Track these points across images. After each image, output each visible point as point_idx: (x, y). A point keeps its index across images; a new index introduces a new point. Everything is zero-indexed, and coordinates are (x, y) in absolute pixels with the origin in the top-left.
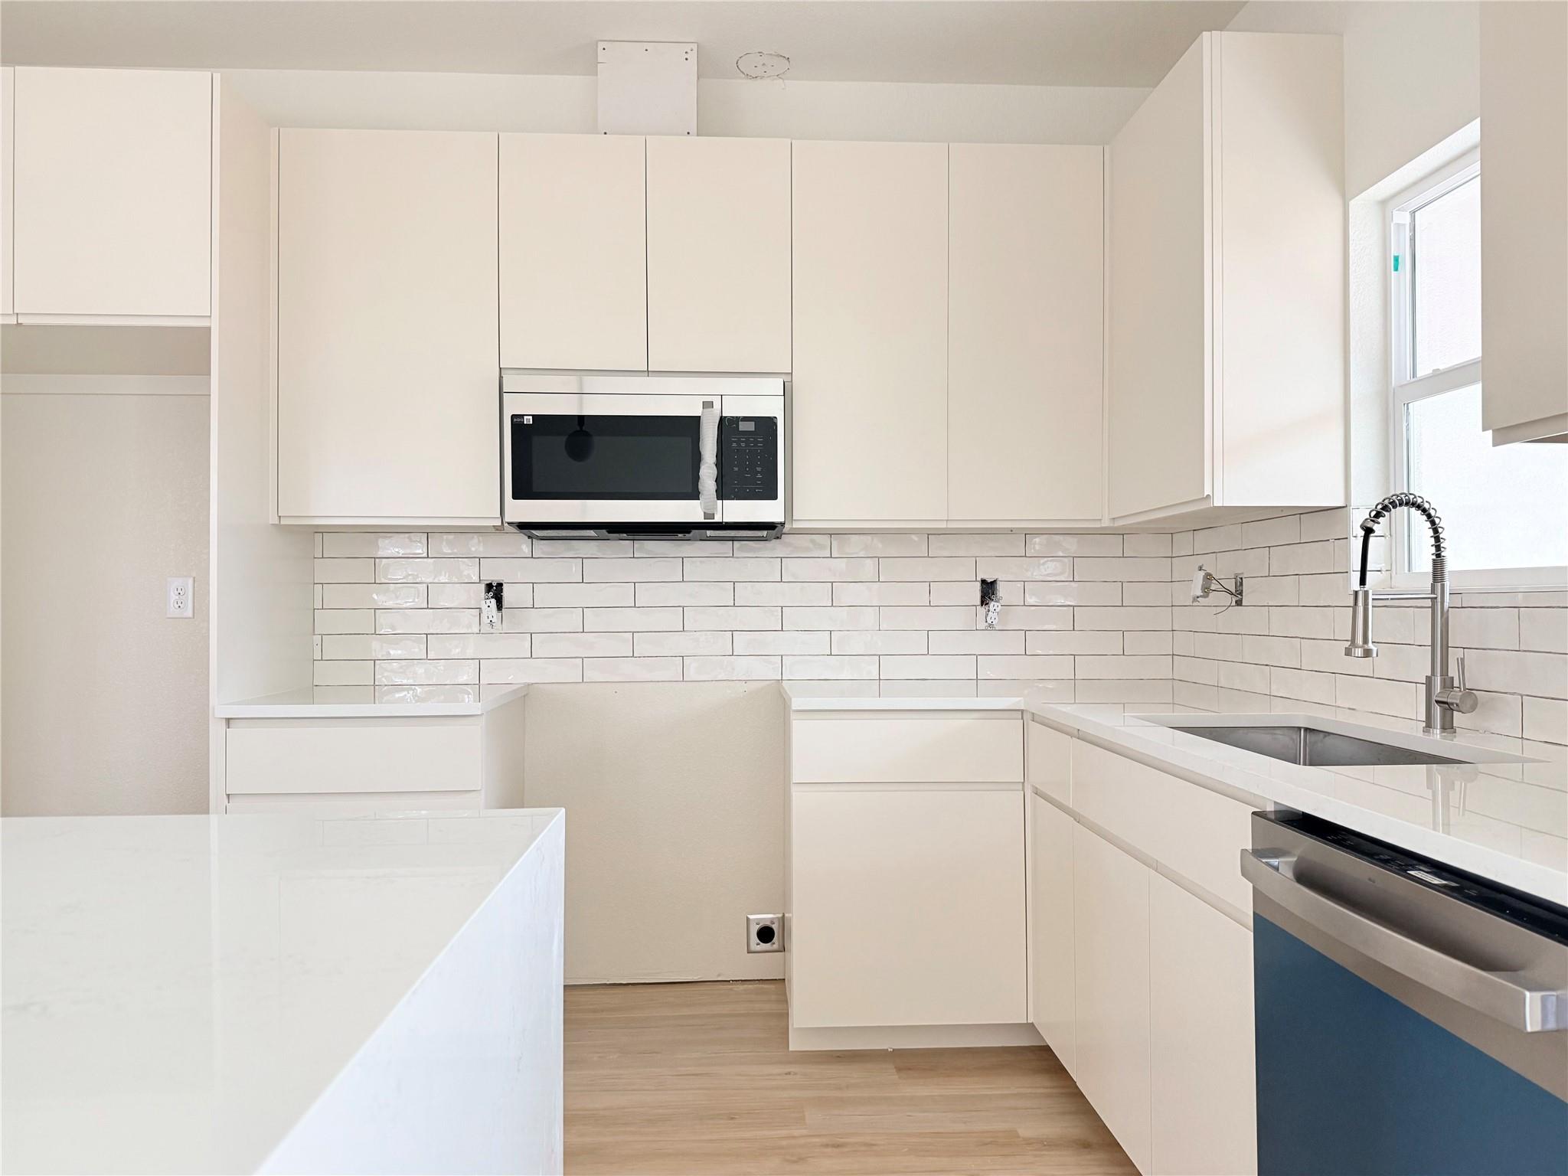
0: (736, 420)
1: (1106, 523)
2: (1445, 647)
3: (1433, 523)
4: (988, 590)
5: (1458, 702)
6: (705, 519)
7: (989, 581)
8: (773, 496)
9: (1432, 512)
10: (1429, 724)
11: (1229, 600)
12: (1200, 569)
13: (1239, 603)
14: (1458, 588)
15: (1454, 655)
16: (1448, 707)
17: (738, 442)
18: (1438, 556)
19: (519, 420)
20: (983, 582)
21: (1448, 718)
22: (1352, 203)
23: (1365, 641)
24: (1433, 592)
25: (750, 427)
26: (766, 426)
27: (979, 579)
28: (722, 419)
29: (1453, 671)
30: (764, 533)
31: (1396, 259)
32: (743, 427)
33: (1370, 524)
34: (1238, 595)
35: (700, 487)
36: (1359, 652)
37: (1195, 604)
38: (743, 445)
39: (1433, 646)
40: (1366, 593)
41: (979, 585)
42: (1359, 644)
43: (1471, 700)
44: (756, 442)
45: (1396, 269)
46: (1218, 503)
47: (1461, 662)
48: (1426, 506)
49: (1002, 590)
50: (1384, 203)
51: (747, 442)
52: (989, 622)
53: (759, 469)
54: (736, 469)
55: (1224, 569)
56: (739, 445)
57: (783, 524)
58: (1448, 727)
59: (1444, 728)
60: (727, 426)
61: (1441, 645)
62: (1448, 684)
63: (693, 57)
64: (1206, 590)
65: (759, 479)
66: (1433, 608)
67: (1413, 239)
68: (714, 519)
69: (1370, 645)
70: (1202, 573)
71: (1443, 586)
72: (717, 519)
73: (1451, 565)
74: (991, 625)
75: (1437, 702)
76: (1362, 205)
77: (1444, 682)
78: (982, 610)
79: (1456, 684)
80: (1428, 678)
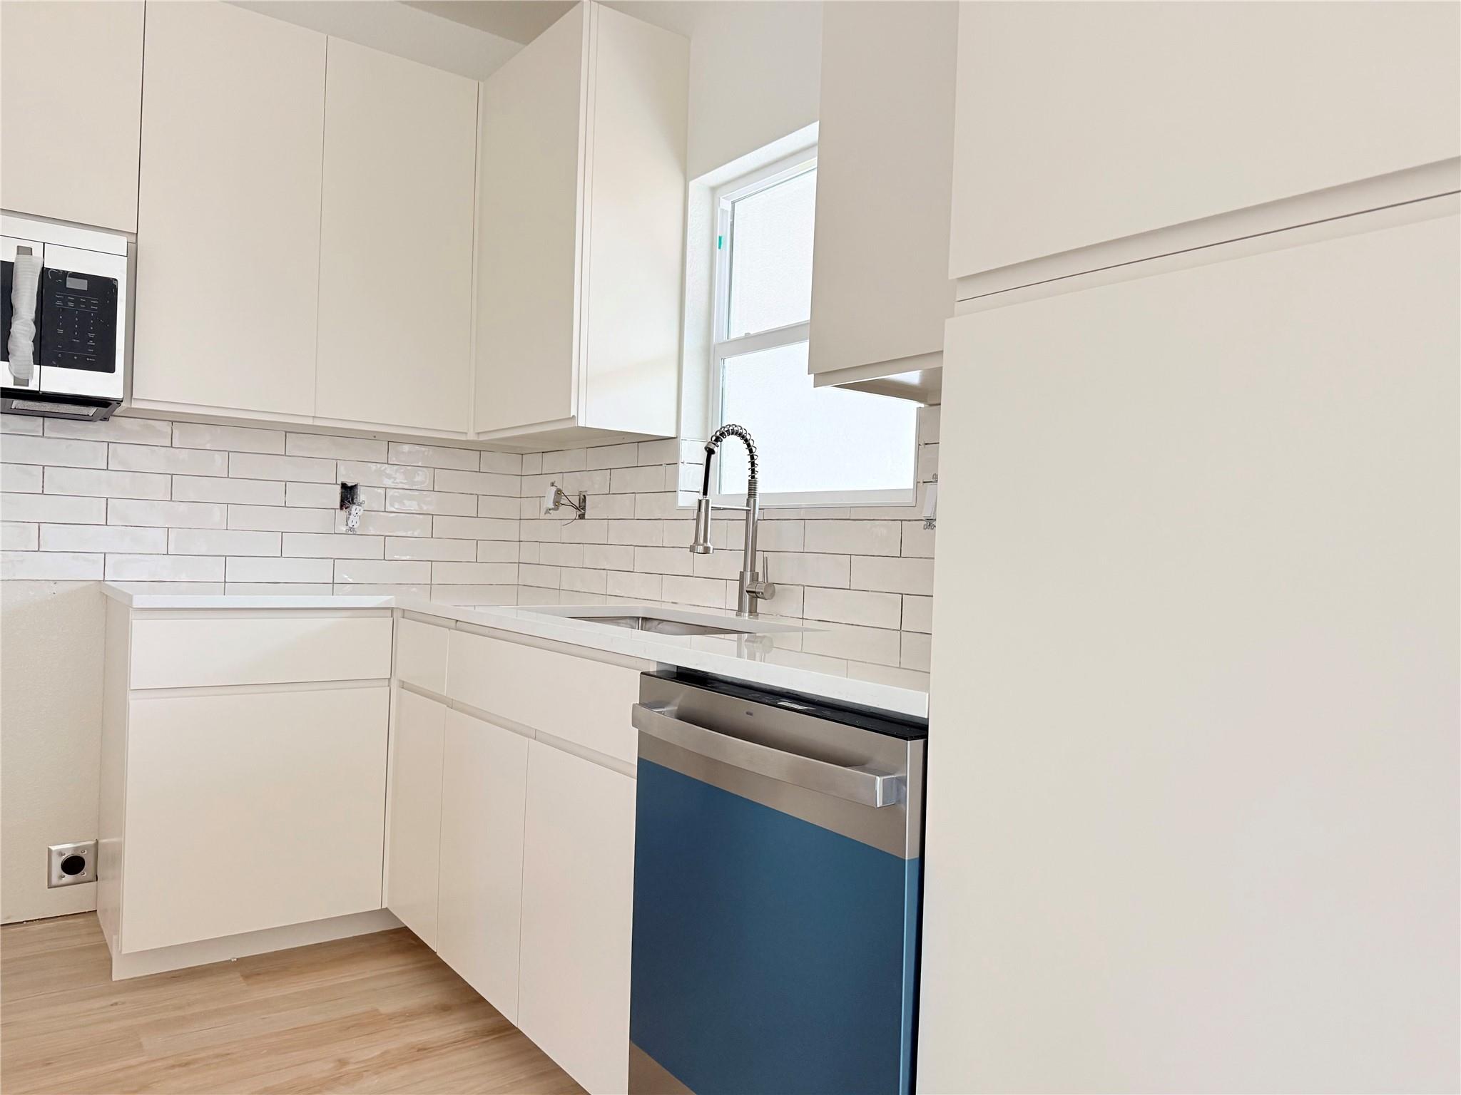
0: (64, 275)
1: (471, 437)
2: (754, 551)
3: (751, 451)
4: (348, 494)
5: (763, 591)
6: (15, 385)
7: (350, 485)
8: (110, 368)
9: (751, 442)
10: (740, 610)
11: (574, 513)
12: (553, 485)
13: (582, 517)
14: (765, 504)
15: (759, 556)
16: (754, 595)
17: (65, 302)
18: (753, 477)
20: (344, 486)
21: (754, 603)
22: (692, 184)
23: (705, 540)
24: (748, 505)
25: (83, 285)
26: (104, 289)
27: (339, 482)
28: (44, 271)
29: (759, 569)
30: (91, 411)
31: (720, 238)
32: (71, 283)
33: (712, 446)
34: (581, 508)
35: (11, 346)
36: (701, 549)
37: (548, 516)
38: (71, 304)
39: (746, 550)
40: (707, 502)
41: (338, 489)
42: (700, 546)
43: (771, 590)
44: (88, 304)
45: (720, 248)
46: (581, 424)
47: (765, 561)
48: (748, 437)
49: (362, 495)
50: (714, 190)
51: (77, 302)
52: (350, 525)
53: (92, 335)
54: (60, 331)
55: (571, 489)
56: (65, 304)
57: (119, 402)
58: (753, 611)
59: (751, 612)
60: (51, 281)
61: (751, 550)
62: (755, 577)
64: (557, 504)
65: (88, 347)
66: (747, 520)
67: (732, 225)
68: (28, 386)
69: (709, 544)
70: (554, 489)
71: (755, 501)
72: (33, 386)
73: (761, 489)
74: (352, 529)
75: (748, 592)
76: (696, 188)
77: (752, 576)
78: (344, 513)
79: (760, 579)
80: (742, 574)
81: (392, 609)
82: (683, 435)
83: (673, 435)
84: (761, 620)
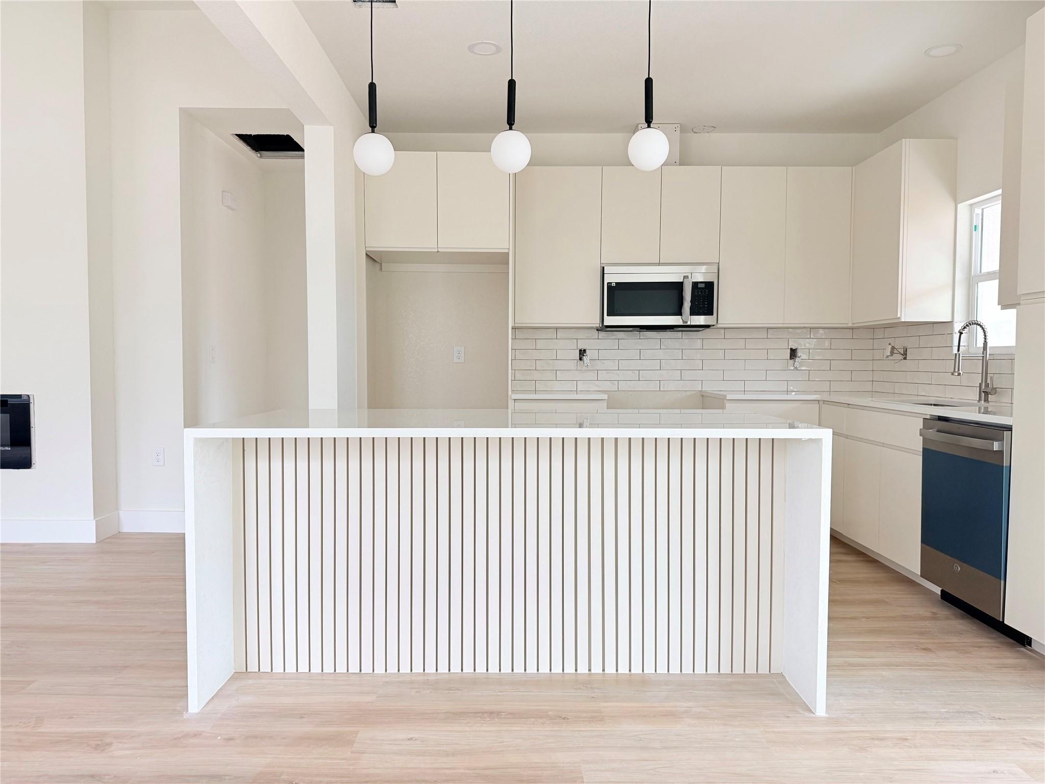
0: (699, 283)
1: (850, 325)
2: (987, 373)
3: (984, 330)
4: (793, 353)
5: (990, 391)
6: (683, 323)
7: (794, 349)
8: (712, 314)
9: (984, 327)
10: (980, 400)
11: (901, 357)
12: (890, 344)
13: (905, 359)
14: (991, 353)
15: (989, 376)
16: (986, 393)
17: (698, 292)
18: (985, 341)
19: (610, 284)
20: (791, 349)
21: (987, 397)
22: (959, 206)
23: (959, 370)
24: (983, 354)
25: (703, 286)
26: (710, 286)
27: (789, 348)
28: (693, 283)
29: (989, 381)
30: (704, 329)
31: (975, 226)
32: (700, 286)
33: (961, 331)
34: (905, 355)
35: (683, 311)
36: (956, 374)
37: (887, 359)
38: (700, 293)
39: (982, 373)
40: (959, 354)
41: (789, 350)
42: (956, 372)
43: (995, 391)
44: (705, 292)
45: (975, 230)
46: (903, 320)
47: (992, 378)
48: (982, 324)
49: (799, 353)
50: (971, 205)
51: (702, 292)
52: (795, 366)
54: (696, 303)
55: (899, 344)
56: (698, 293)
57: (714, 325)
58: (986, 400)
59: (985, 401)
60: (695, 286)
61: (985, 373)
62: (987, 385)
63: (678, 130)
64: (892, 353)
65: (706, 307)
66: (983, 360)
67: (982, 219)
68: (687, 323)
69: (960, 372)
70: (891, 346)
71: (986, 352)
72: (689, 323)
73: (989, 345)
74: (796, 368)
75: (983, 392)
76: (963, 207)
77: (985, 386)
78: (792, 361)
79: (990, 386)
80: (980, 384)
81: (819, 401)
82: (955, 320)
83: (949, 320)
84: (990, 404)
